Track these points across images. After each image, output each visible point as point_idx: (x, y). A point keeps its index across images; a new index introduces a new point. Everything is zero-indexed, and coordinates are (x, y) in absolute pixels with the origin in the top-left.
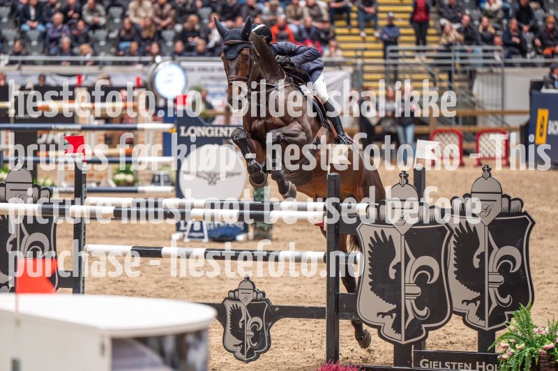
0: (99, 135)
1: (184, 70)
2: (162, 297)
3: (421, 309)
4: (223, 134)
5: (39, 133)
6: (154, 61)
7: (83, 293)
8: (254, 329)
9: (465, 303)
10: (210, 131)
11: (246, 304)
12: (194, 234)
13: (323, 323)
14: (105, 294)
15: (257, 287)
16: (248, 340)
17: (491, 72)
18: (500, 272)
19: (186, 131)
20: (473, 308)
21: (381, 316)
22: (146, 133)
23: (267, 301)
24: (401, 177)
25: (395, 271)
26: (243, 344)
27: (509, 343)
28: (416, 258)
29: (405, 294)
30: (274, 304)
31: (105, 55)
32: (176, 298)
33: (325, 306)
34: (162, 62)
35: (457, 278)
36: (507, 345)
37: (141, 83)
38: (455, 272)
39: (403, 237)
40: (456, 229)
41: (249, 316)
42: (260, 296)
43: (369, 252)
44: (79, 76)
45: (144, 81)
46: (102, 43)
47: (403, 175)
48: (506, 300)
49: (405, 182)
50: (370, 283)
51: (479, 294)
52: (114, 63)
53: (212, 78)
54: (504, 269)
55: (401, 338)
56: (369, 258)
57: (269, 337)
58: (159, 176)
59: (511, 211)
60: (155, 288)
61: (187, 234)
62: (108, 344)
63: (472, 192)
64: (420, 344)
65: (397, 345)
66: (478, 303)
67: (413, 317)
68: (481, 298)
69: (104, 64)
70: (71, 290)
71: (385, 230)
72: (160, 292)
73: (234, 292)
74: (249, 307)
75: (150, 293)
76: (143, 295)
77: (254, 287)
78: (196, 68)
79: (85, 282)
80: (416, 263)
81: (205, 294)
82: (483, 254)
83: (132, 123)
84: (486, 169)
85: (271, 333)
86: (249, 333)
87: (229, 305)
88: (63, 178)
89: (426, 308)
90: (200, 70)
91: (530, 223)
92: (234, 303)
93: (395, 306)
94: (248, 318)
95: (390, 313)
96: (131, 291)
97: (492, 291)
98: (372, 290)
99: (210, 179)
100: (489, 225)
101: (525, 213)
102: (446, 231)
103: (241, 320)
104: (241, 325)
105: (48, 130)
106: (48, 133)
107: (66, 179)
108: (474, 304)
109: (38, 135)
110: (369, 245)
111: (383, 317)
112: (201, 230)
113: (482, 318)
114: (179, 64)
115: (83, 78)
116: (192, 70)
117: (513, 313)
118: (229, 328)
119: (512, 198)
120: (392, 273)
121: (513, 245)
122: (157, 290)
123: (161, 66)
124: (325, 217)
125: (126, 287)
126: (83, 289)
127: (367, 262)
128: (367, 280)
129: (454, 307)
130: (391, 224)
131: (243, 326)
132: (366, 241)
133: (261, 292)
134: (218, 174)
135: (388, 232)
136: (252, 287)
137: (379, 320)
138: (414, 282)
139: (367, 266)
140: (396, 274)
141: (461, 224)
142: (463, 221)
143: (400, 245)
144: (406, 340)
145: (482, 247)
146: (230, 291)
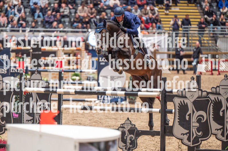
2: (92, 126)
3: (199, 132)
6: (88, 31)
8: (131, 140)
9: (217, 130)
11: (128, 129)
14: (69, 124)
15: (132, 123)
16: (128, 144)
17: (224, 37)
19: (102, 59)
20: (220, 132)
21: (182, 135)
23: (136, 128)
24: (191, 79)
26: (126, 145)
28: (197, 111)
29: (193, 126)
31: (68, 29)
32: (98, 126)
33: (160, 130)
34: (92, 31)
35: (213, 120)
38: (213, 118)
39: (192, 103)
40: (213, 100)
41: (129, 134)
42: (133, 126)
43: (178, 109)
44: (58, 37)
45: (84, 39)
46: (67, 24)
47: (192, 78)
50: (178, 122)
51: (222, 127)
52: (72, 32)
55: (190, 144)
56: (178, 111)
57: (137, 143)
58: (90, 77)
61: (102, 101)
63: (220, 85)
64: (198, 146)
65: (189, 147)
66: (222, 130)
67: (196, 135)
70: (57, 123)
71: (184, 100)
72: (91, 124)
73: (123, 124)
74: (129, 131)
76: (84, 125)
77: (131, 123)
80: (197, 114)
82: (224, 110)
84: (226, 76)
86: (129, 141)
87: (120, 130)
89: (201, 132)
92: (123, 129)
93: (188, 131)
94: (128, 135)
95: (186, 134)
96: (80, 124)
98: (179, 124)
100: (226, 99)
102: (210, 101)
107: (52, 78)
108: (220, 131)
110: (178, 106)
111: (183, 135)
113: (223, 136)
118: (120, 139)
120: (187, 118)
122: (90, 123)
123: (91, 33)
124: (161, 95)
125: (77, 122)
126: (61, 123)
127: (177, 113)
128: (177, 120)
129: (212, 132)
130: (187, 98)
131: (126, 138)
132: (177, 105)
133: (134, 125)
134: (115, 77)
135: (186, 101)
136: (130, 123)
137: (182, 137)
138: (196, 121)
139: (177, 115)
140: (189, 118)
141: (215, 98)
142: (216, 97)
143: (191, 106)
144: (192, 145)
145: (224, 108)
146: (121, 124)
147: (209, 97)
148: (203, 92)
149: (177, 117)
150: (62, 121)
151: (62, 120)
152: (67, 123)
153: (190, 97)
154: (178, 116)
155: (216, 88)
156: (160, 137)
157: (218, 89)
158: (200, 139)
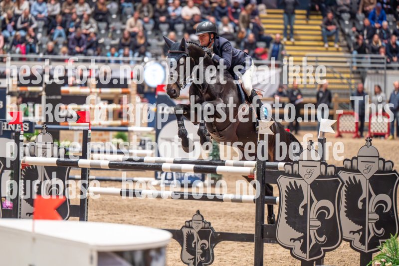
2: (143, 225)
3: (321, 236)
7: (87, 221)
8: (202, 248)
9: (352, 233)
11: (197, 230)
14: (103, 221)
16: (198, 256)
18: (377, 212)
20: (357, 237)
21: (292, 241)
23: (212, 228)
26: (195, 258)
27: (381, 262)
28: (318, 201)
29: (310, 226)
30: (216, 231)
32: (152, 226)
33: (254, 233)
35: (346, 216)
36: (380, 263)
38: (345, 212)
39: (309, 186)
40: (347, 181)
42: (207, 225)
43: (285, 196)
47: (310, 143)
48: (380, 232)
49: (311, 148)
50: (286, 218)
51: (361, 227)
54: (379, 210)
55: (306, 257)
56: (285, 200)
57: (213, 254)
59: (385, 169)
60: (138, 219)
63: (358, 156)
64: (320, 261)
65: (303, 262)
66: (361, 233)
67: (315, 242)
68: (363, 230)
71: (296, 180)
72: (141, 221)
73: (189, 222)
75: (135, 222)
76: (130, 223)
77: (203, 219)
80: (318, 204)
81: (172, 224)
82: (365, 199)
84: (368, 140)
85: (215, 251)
86: (199, 251)
87: (185, 231)
89: (324, 236)
91: (398, 178)
92: (189, 230)
93: (302, 234)
94: (198, 240)
95: (299, 239)
96: (121, 220)
97: (370, 225)
98: (287, 222)
100: (369, 179)
101: (395, 171)
102: (339, 183)
103: (194, 242)
104: (193, 245)
108: (357, 234)
110: (286, 191)
111: (294, 242)
113: (363, 244)
117: (385, 241)
118: (185, 247)
119: (386, 160)
120: (301, 211)
121: (386, 193)
124: (255, 171)
126: (87, 218)
128: (283, 215)
129: (343, 235)
130: (301, 177)
131: (195, 246)
132: (284, 189)
135: (299, 182)
136: (201, 219)
137: (291, 244)
138: (316, 218)
139: (284, 206)
140: (304, 212)
141: (349, 178)
142: (351, 176)
143: (307, 192)
144: (309, 258)
145: (365, 195)
146: (186, 222)
147: (338, 176)
148: (328, 168)
149: (284, 210)
152: (100, 220)
153: (307, 176)
154: (286, 208)
155: (351, 161)
156: (254, 243)
157: (355, 161)
158: (322, 248)
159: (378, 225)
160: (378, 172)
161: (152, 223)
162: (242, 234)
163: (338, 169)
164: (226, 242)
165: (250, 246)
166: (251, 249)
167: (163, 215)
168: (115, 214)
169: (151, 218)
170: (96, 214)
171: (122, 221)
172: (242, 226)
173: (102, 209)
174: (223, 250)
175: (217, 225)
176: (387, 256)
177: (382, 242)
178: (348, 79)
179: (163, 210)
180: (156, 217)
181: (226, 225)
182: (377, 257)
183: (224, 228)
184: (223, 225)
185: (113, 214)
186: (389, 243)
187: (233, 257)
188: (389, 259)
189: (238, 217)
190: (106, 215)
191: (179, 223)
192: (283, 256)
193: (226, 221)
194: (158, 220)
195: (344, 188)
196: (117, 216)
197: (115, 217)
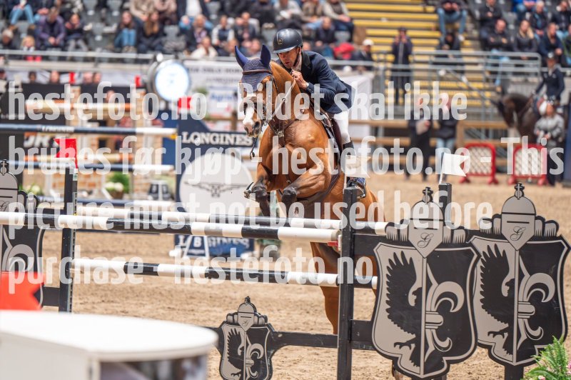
0: (92, 139)
1: (188, 70)
2: (157, 319)
3: (443, 339)
4: (229, 141)
5: (26, 134)
6: (155, 59)
7: (70, 311)
8: (254, 357)
9: (492, 335)
10: (214, 138)
11: (246, 329)
12: (194, 251)
13: (334, 352)
14: (94, 313)
15: (259, 311)
16: (247, 369)
17: (526, 81)
18: (531, 301)
19: (188, 137)
20: (500, 341)
21: (398, 346)
22: (144, 138)
23: (269, 326)
24: (425, 193)
25: (415, 297)
26: (242, 373)
28: (439, 283)
29: (426, 323)
30: (277, 329)
31: (101, 52)
32: (172, 320)
34: (163, 61)
35: (483, 307)
37: (141, 83)
38: (482, 301)
39: (425, 260)
40: (484, 253)
41: (249, 342)
42: (261, 321)
43: (387, 275)
44: (72, 74)
45: (143, 81)
46: (99, 38)
48: (536, 333)
49: (429, 199)
50: (387, 310)
51: (507, 325)
52: (111, 61)
53: (219, 80)
54: (535, 299)
55: (419, 372)
56: (387, 282)
58: (157, 186)
59: (545, 234)
61: (186, 250)
62: (96, 368)
63: (503, 213)
64: (440, 378)
66: (506, 335)
67: (434, 349)
68: (510, 330)
69: (100, 60)
70: (57, 308)
71: (405, 251)
72: (155, 314)
73: (233, 315)
74: (249, 332)
75: (144, 315)
76: (136, 316)
77: (255, 311)
78: (201, 68)
79: (73, 301)
80: (439, 289)
82: (513, 281)
83: (129, 127)
84: (519, 187)
85: (273, 361)
86: (248, 361)
88: (51, 185)
89: (448, 339)
90: (205, 70)
91: (566, 248)
92: (233, 328)
93: (414, 336)
94: (247, 345)
95: (408, 344)
96: (123, 312)
98: (389, 317)
99: (214, 191)
100: (520, 250)
101: (561, 237)
102: (473, 255)
103: (240, 347)
104: (239, 352)
105: (36, 132)
106: (36, 136)
107: (54, 186)
108: (501, 336)
109: (25, 137)
110: (388, 267)
111: (400, 348)
112: (202, 247)
113: (510, 351)
114: (182, 63)
115: (76, 76)
116: (197, 70)
117: (545, 347)
118: (226, 355)
119: (546, 220)
120: (412, 300)
121: (547, 272)
122: (151, 311)
123: (162, 65)
124: (340, 236)
125: (117, 306)
126: (71, 308)
127: (385, 287)
128: (384, 306)
129: (479, 338)
130: (412, 246)
131: (242, 353)
132: (385, 264)
133: (263, 316)
134: (223, 186)
135: (409, 253)
136: (253, 311)
137: (396, 351)
138: (435, 310)
139: (385, 291)
140: (416, 301)
141: (488, 246)
142: (492, 244)
143: (421, 269)
144: (425, 374)
145: (512, 274)
146: (228, 315)
147: (471, 245)
148: (455, 231)
149: (384, 298)
150: (73, 305)
151: (71, 301)
152: (90, 311)
153: (422, 243)
154: (387, 294)
155: (492, 221)
156: (336, 350)
157: (497, 221)
158: (445, 359)
159: (533, 322)
160: (533, 238)
161: (171, 317)
162: (317, 335)
163: (470, 234)
164: (290, 347)
165: (327, 355)
166: (329, 359)
167: (188, 304)
168: (112, 302)
169: (169, 308)
170: (82, 301)
171: (125, 313)
172: (315, 322)
173: (92, 294)
174: (285, 360)
175: (275, 321)
176: (547, 371)
177: (539, 349)
178: (480, 90)
179: (188, 296)
180: (178, 307)
181: (289, 321)
182: (532, 372)
183: (285, 325)
184: (284, 321)
185: (109, 301)
186: (550, 350)
187: (301, 371)
188: (551, 376)
189: (308, 308)
190: (98, 303)
191: (214, 316)
192: (380, 370)
193: (288, 314)
194: (180, 312)
195: (480, 264)
196: (114, 305)
197: (113, 306)
